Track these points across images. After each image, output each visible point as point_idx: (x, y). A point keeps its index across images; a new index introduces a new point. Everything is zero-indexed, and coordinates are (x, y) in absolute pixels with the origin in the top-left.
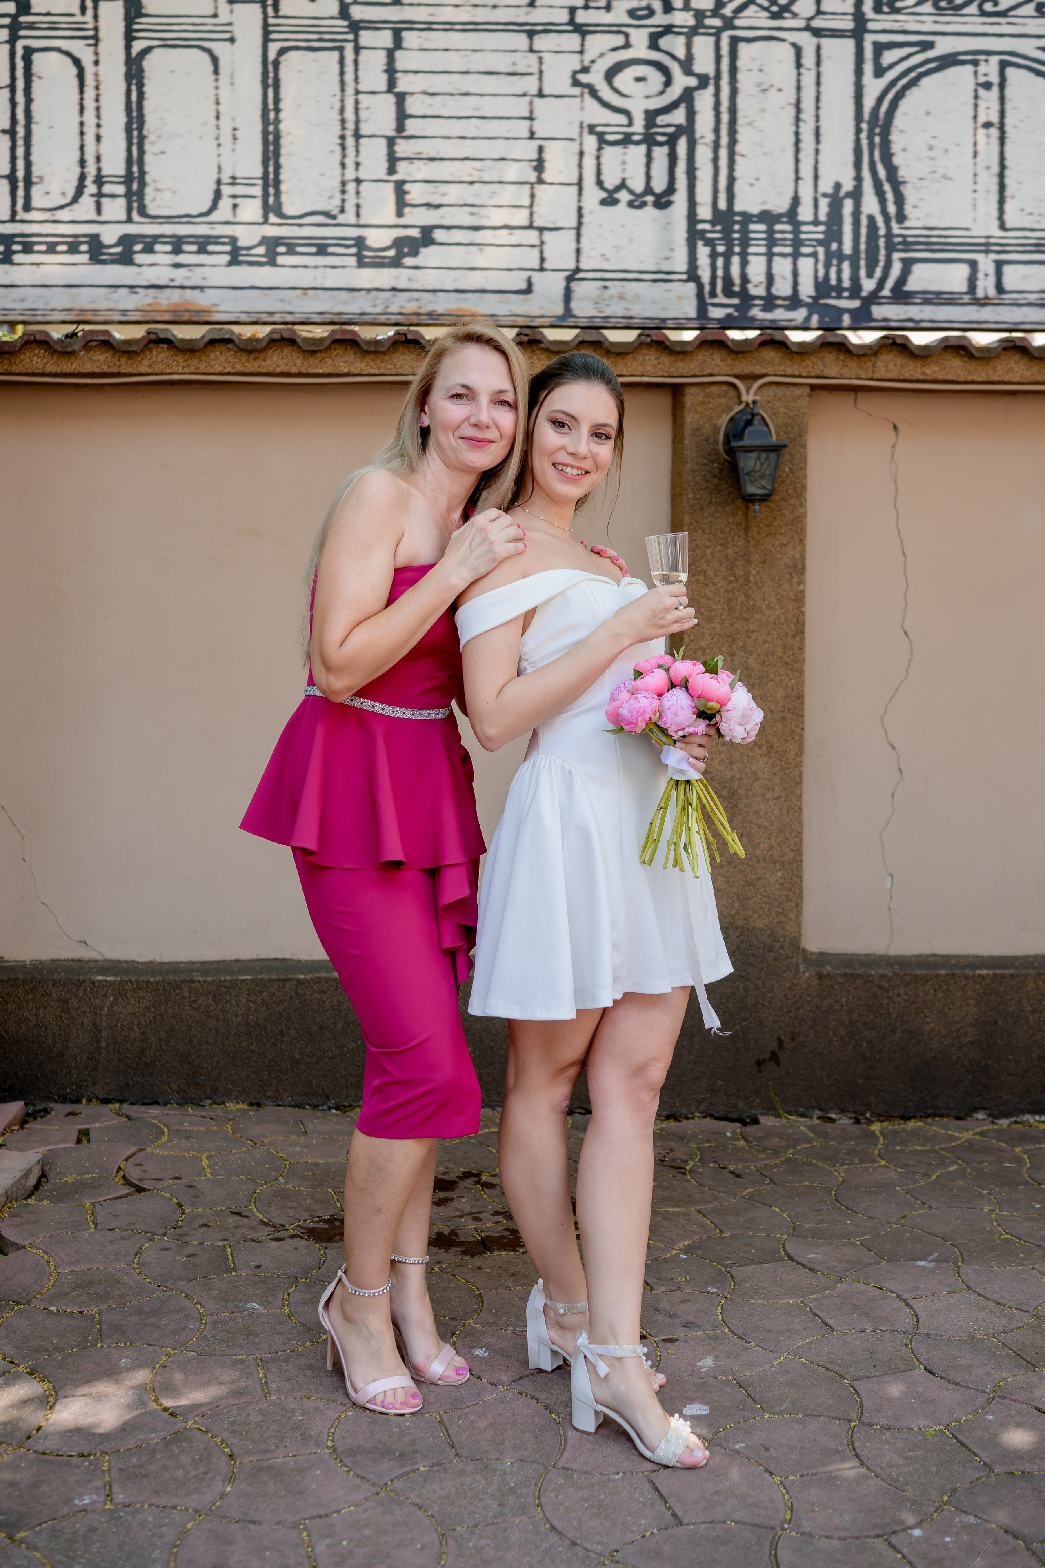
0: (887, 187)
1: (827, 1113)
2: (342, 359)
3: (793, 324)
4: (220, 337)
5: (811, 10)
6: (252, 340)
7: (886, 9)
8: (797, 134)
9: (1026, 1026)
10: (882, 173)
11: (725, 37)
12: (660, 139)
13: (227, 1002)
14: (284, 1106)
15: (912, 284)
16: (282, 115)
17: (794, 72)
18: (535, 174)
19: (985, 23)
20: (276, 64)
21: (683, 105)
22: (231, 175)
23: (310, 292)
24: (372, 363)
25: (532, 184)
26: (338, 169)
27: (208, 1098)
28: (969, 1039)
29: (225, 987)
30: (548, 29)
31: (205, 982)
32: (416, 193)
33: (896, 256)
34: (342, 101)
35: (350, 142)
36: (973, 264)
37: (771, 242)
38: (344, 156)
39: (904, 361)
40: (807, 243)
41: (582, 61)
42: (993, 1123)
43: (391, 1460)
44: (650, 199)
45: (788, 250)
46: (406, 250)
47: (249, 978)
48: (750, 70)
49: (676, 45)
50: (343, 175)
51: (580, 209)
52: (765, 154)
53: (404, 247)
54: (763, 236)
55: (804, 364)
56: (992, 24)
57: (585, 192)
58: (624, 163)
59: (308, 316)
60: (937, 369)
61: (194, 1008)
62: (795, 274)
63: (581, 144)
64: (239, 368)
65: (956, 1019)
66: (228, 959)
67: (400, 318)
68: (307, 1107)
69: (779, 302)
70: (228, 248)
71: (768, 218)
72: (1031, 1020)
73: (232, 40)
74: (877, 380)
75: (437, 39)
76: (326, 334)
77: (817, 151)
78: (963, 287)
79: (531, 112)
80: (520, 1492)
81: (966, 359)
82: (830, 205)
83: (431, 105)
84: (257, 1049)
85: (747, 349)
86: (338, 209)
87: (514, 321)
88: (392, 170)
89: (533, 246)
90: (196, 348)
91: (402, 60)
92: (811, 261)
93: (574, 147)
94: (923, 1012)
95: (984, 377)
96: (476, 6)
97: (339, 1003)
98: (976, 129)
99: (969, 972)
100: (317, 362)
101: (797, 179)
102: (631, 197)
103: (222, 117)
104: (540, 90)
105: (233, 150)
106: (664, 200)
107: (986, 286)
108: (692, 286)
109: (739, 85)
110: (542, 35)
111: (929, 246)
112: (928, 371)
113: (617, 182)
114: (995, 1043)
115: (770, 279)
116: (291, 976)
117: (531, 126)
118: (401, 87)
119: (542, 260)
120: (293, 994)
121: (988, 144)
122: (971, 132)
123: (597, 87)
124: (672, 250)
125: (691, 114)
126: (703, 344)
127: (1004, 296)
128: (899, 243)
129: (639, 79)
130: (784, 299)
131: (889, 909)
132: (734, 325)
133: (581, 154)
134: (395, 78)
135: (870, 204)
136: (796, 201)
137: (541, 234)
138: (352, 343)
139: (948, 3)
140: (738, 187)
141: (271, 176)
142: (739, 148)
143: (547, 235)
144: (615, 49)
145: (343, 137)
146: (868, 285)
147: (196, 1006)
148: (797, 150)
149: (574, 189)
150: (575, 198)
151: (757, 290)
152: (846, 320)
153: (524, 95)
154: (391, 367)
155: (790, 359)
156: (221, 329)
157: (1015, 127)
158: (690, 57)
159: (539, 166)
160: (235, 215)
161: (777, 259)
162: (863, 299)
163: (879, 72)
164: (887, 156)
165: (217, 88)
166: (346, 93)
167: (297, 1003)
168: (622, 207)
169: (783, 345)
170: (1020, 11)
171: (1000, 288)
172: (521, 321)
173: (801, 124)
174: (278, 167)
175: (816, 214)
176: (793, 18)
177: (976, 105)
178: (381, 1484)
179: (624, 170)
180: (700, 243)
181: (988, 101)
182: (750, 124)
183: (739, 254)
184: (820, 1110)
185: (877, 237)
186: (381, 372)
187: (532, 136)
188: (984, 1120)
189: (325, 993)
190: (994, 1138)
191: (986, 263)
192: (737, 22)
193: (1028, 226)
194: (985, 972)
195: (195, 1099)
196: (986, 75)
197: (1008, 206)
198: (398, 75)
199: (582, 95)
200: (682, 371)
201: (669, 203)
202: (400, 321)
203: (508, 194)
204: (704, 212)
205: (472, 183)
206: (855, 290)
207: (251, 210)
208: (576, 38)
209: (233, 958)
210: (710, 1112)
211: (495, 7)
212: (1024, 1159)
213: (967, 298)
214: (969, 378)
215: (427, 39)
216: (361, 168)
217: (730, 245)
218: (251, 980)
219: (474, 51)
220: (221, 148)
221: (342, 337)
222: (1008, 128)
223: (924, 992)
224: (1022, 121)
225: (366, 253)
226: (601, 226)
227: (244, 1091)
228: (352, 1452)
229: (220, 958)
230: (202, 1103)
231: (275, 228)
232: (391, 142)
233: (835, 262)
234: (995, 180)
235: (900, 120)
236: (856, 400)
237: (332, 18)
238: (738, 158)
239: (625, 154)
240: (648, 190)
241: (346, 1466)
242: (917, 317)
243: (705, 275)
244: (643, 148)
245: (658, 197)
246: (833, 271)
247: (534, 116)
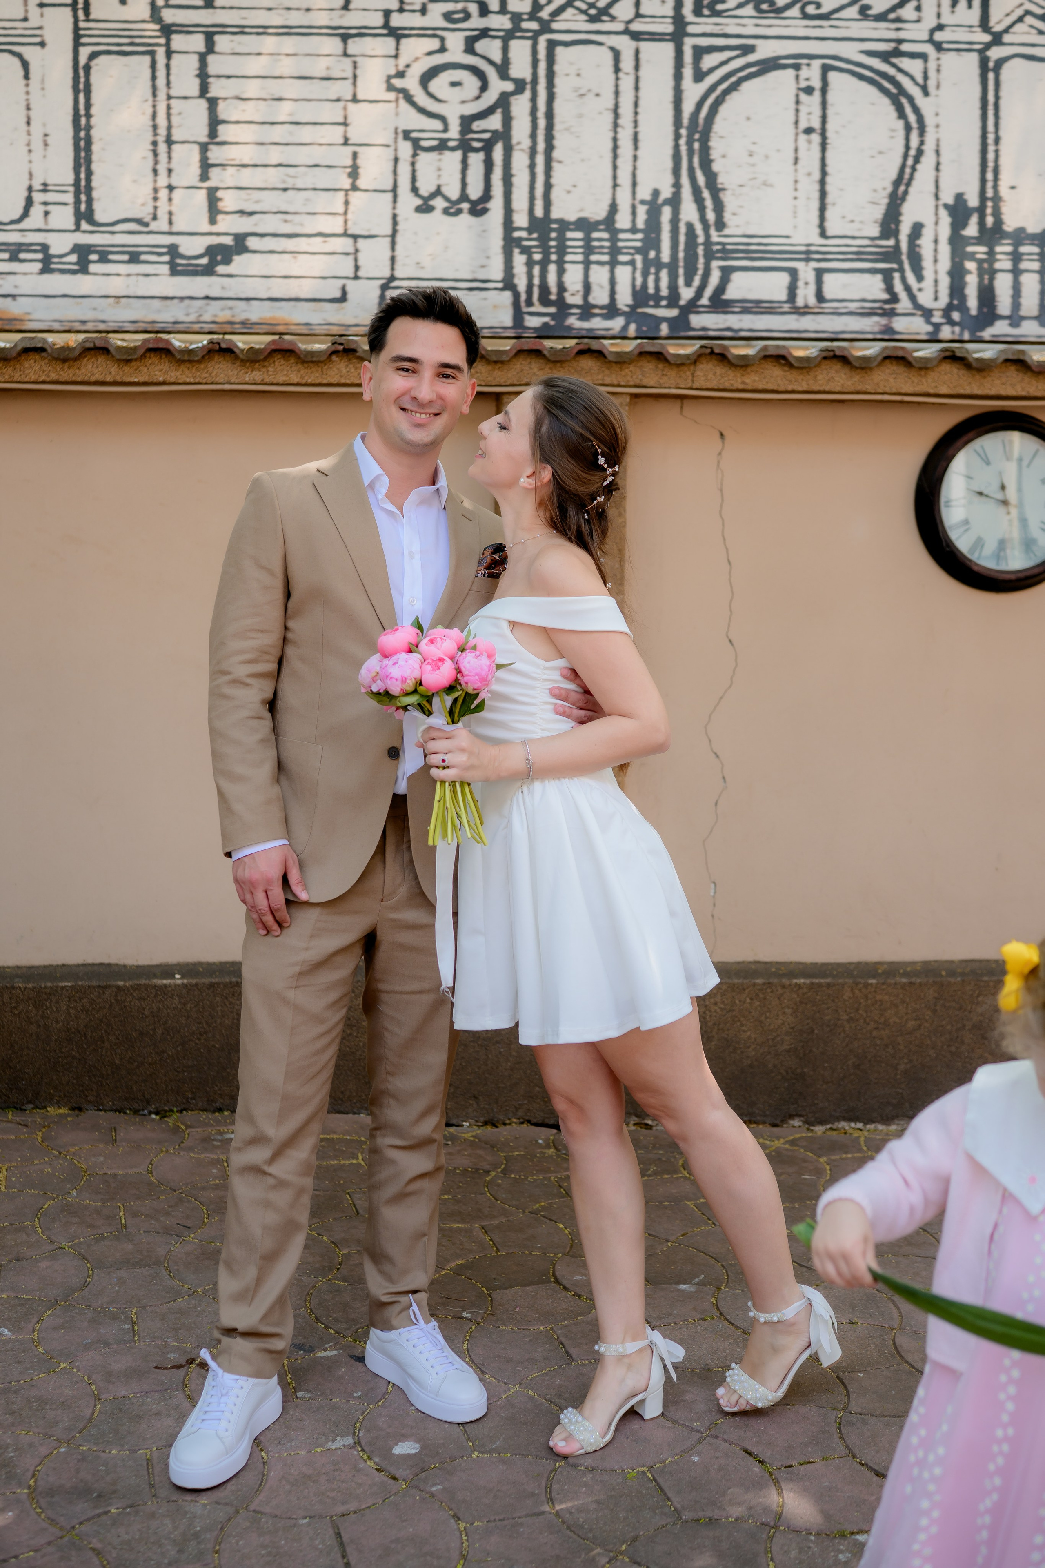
0: (706, 194)
1: (644, 1119)
2: (157, 368)
3: (611, 333)
4: (32, 346)
5: (630, 13)
6: (65, 349)
7: (706, 12)
8: (615, 140)
9: (842, 1035)
10: (701, 180)
11: (542, 40)
12: (476, 144)
13: (47, 1008)
14: (105, 1111)
15: (731, 293)
16: (93, 121)
17: (612, 77)
18: (350, 181)
19: (807, 27)
20: (87, 68)
21: (499, 110)
22: (42, 181)
23: (123, 300)
24: (187, 372)
25: (346, 191)
26: (151, 175)
27: (30, 1102)
28: (786, 1047)
29: (46, 993)
30: (362, 32)
31: (25, 988)
32: (229, 201)
33: (715, 264)
34: (154, 106)
35: (162, 148)
36: (793, 273)
37: (588, 249)
38: (156, 162)
39: (724, 371)
40: (625, 251)
41: (397, 66)
42: (808, 1129)
43: (87, 1501)
44: (465, 206)
45: (606, 258)
46: (219, 258)
47: (69, 984)
48: (567, 75)
49: (492, 48)
50: (155, 181)
51: (395, 216)
52: (583, 160)
53: (216, 256)
54: (581, 243)
55: (623, 373)
56: (814, 27)
57: (400, 199)
58: (439, 169)
59: (120, 324)
60: (757, 379)
61: (14, 1014)
62: (613, 282)
63: (396, 150)
64: (53, 376)
65: (772, 1027)
66: (55, 963)
67: (213, 327)
68: (128, 1112)
69: (597, 311)
70: (40, 256)
71: (583, 224)
72: (847, 1029)
73: (42, 44)
74: (697, 389)
75: (248, 42)
76: (140, 343)
77: (635, 158)
78: (783, 296)
79: (345, 118)
80: (203, 1537)
81: (786, 368)
82: (648, 212)
83: (244, 111)
84: (77, 1055)
85: (563, 359)
86: (151, 216)
87: (328, 330)
88: (204, 177)
89: (347, 254)
90: (9, 357)
91: (215, 64)
92: (628, 269)
93: (389, 153)
94: (739, 1021)
95: (804, 387)
96: (289, 9)
97: (159, 1009)
98: (797, 134)
99: (786, 981)
100: (131, 370)
101: (615, 186)
102: (446, 204)
103: (33, 123)
104: (354, 95)
105: (45, 157)
106: (479, 207)
107: (806, 295)
108: (508, 295)
109: (556, 90)
110: (357, 39)
111: (748, 254)
112: (748, 381)
113: (433, 189)
114: (811, 1051)
115: (587, 287)
116: (111, 983)
117: (345, 132)
118: (213, 93)
119: (357, 268)
120: (113, 1001)
121: (809, 150)
122: (792, 137)
123: (412, 92)
124: (488, 258)
125: (507, 120)
126: (520, 352)
127: (824, 305)
128: (718, 251)
129: (454, 84)
130: (602, 307)
131: (713, 916)
132: (550, 334)
133: (396, 160)
134: (208, 83)
135: (689, 212)
136: (613, 208)
137: (355, 242)
138: (165, 352)
139: (770, 6)
140: (555, 194)
141: (83, 183)
142: (556, 154)
143: (361, 243)
144: (430, 53)
145: (155, 143)
146: (686, 294)
147: (17, 1012)
148: (615, 156)
149: (390, 196)
150: (390, 205)
151: (574, 298)
152: (664, 329)
153: (338, 100)
154: (207, 375)
155: (608, 368)
156: (33, 338)
157: (837, 132)
158: (506, 61)
159: (354, 173)
160: (46, 222)
161: (594, 268)
162: (682, 308)
163: (699, 76)
164: (706, 163)
165: (27, 93)
166: (158, 98)
167: (117, 1009)
168: (437, 214)
169: (599, 354)
170: (843, 14)
171: (820, 296)
172: (335, 330)
173: (619, 130)
174: (89, 174)
175: (634, 221)
176: (611, 21)
177: (797, 111)
178: (68, 1527)
179: (439, 176)
180: (516, 251)
181: (809, 106)
182: (567, 129)
183: (555, 262)
184: (637, 1116)
185: (696, 245)
186: (197, 381)
187: (346, 142)
188: (800, 1127)
189: (144, 999)
190: (803, 1147)
191: (807, 272)
192: (555, 26)
193: (849, 233)
194: (802, 981)
195: (17, 1103)
196: (807, 79)
197: (829, 214)
198: (210, 80)
199: (397, 100)
200: (498, 380)
201: (485, 211)
202: (214, 330)
203: (322, 202)
204: (521, 219)
205: (285, 190)
206: (673, 298)
207: (64, 217)
208: (391, 42)
209: (60, 963)
210: (527, 1118)
211: (308, 10)
212: (826, 1169)
213: (786, 307)
214: (790, 388)
215: (239, 43)
216: (173, 174)
217: (546, 253)
218: (71, 987)
219: (288, 55)
220: (32, 154)
221: (155, 346)
222: (829, 134)
223: (740, 1001)
224: (844, 126)
225: (179, 261)
226: (416, 233)
227: (65, 1096)
228: (51, 1492)
229: (46, 963)
230: (24, 1107)
231: (87, 235)
232: (204, 148)
233: (653, 270)
234: (817, 187)
235: (720, 125)
236: (682, 408)
237: (143, 21)
238: (555, 165)
239: (440, 160)
240: (464, 197)
241: (40, 1508)
242: (736, 326)
243: (521, 283)
244: (458, 154)
245: (474, 204)
246: (651, 279)
247: (348, 122)
